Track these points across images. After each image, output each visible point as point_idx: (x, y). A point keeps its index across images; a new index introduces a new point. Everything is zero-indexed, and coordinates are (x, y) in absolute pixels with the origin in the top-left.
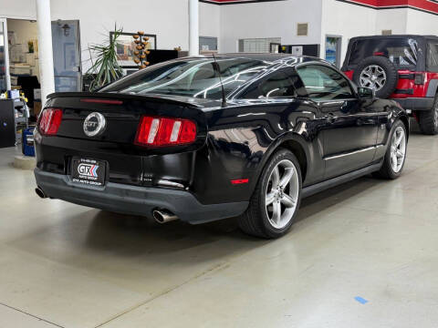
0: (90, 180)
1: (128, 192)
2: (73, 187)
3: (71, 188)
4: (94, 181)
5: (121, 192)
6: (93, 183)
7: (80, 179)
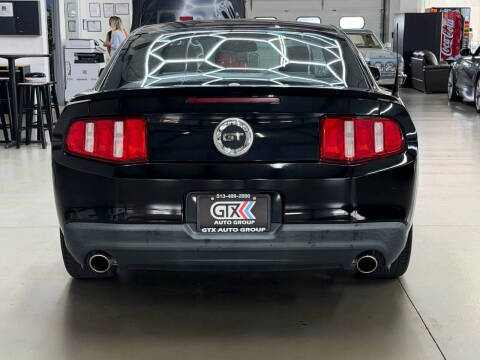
0: (239, 227)
1: (324, 235)
2: (207, 241)
3: (203, 245)
4: (250, 226)
5: (312, 235)
6: (248, 229)
7: (217, 227)
